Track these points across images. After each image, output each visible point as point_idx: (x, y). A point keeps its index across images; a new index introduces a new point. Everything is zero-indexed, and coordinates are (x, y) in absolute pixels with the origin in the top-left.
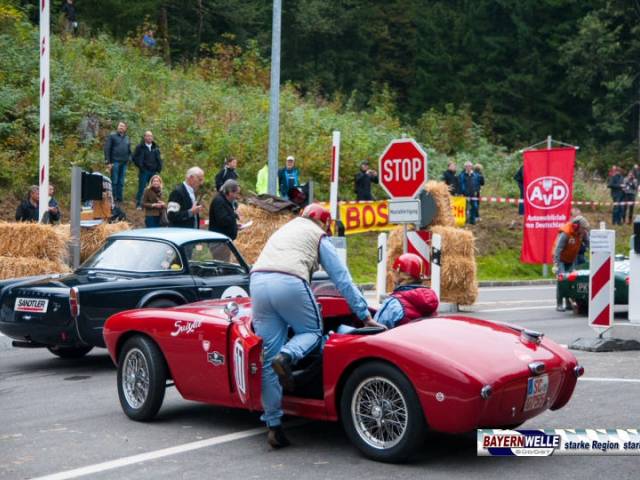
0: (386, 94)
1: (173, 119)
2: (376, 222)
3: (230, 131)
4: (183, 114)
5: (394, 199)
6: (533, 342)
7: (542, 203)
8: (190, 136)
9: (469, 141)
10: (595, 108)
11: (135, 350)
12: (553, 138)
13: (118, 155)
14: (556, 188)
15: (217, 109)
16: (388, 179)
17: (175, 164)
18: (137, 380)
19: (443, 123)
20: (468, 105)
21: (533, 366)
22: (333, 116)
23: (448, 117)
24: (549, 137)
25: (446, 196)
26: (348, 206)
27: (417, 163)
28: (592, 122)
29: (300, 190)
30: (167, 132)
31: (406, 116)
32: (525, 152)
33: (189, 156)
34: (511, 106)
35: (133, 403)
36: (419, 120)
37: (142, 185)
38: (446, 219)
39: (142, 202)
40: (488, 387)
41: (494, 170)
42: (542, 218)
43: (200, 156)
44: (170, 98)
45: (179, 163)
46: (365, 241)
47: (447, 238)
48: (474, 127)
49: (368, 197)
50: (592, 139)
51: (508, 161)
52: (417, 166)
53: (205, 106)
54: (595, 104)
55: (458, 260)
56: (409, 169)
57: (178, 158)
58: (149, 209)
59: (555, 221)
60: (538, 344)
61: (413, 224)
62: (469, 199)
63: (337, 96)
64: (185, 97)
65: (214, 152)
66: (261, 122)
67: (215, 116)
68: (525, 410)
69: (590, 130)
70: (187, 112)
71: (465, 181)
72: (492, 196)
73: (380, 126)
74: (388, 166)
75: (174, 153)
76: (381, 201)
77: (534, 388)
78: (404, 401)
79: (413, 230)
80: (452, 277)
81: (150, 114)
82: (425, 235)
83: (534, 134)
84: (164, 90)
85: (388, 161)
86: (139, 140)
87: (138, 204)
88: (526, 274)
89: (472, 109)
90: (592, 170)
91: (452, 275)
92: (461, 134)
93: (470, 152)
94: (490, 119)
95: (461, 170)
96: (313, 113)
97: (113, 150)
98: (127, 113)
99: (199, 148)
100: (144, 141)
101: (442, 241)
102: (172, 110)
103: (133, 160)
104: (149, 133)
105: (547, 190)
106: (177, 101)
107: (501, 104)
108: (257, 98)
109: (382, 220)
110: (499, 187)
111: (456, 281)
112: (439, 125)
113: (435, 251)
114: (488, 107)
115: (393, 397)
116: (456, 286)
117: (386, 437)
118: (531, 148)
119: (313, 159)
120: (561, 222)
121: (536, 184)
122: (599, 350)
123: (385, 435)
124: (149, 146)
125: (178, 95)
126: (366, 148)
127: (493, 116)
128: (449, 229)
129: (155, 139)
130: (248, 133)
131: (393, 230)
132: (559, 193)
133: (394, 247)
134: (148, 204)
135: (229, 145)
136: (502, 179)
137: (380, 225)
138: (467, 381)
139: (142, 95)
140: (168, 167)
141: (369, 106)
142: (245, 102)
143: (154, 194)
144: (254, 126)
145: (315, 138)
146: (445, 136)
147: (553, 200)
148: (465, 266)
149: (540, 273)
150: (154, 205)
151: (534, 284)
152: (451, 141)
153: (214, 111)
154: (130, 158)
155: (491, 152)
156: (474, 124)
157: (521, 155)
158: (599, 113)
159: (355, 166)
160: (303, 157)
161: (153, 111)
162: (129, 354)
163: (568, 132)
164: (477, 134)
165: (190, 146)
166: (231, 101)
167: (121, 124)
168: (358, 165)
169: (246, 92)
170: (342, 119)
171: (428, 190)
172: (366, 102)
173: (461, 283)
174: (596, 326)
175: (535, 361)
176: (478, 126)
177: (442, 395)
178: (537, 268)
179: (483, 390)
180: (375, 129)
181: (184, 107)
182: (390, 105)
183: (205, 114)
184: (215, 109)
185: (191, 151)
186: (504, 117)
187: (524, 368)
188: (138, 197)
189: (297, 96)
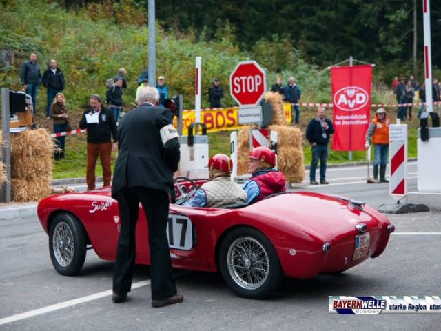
0: (228, 28)
1: (71, 50)
2: (226, 124)
3: (115, 58)
4: (78, 46)
5: (241, 106)
6: (357, 209)
7: (347, 106)
8: (84, 63)
9: (290, 62)
10: (381, 35)
11: (62, 223)
12: (354, 58)
13: (31, 78)
14: (358, 95)
15: (103, 41)
16: (237, 92)
17: (74, 84)
18: (65, 245)
19: (271, 48)
20: (289, 35)
21: (359, 227)
22: (190, 45)
23: (274, 44)
24: (351, 57)
25: (279, 103)
26: (205, 112)
27: (258, 79)
28: (380, 45)
29: (173, 101)
30: (67, 60)
31: (244, 44)
32: (332, 69)
33: (84, 78)
34: (320, 35)
35: (62, 263)
36: (253, 47)
37: (50, 100)
38: (281, 120)
39: (50, 114)
40: (328, 244)
41: (311, 82)
42: (347, 117)
43: (92, 77)
44: (67, 34)
45: (77, 84)
46: (218, 138)
47: (281, 134)
48: (294, 51)
49: (218, 106)
50: (380, 58)
51: (321, 76)
52: (258, 81)
53: (94, 40)
54: (381, 32)
55: (290, 150)
56: (252, 83)
57: (76, 80)
58: (56, 119)
59: (358, 120)
60: (361, 210)
61: (256, 124)
62: (293, 105)
63: (191, 30)
64: (78, 33)
65: (103, 74)
66: (137, 51)
67: (102, 47)
68: (354, 259)
69: (378, 51)
70: (81, 44)
71: (289, 92)
72: (310, 102)
73: (225, 52)
74: (237, 81)
75: (72, 76)
76: (229, 108)
77: (360, 243)
78: (266, 254)
79: (256, 128)
80: (286, 162)
81: (52, 46)
82: (265, 132)
83: (337, 55)
84: (62, 28)
85: (237, 78)
86: (46, 67)
87: (48, 115)
88: (336, 159)
89: (292, 38)
90: (381, 80)
91: (286, 161)
92: (285, 57)
93: (292, 70)
94: (304, 45)
95: (286, 84)
96: (175, 44)
97: (28, 75)
98: (36, 46)
99: (91, 72)
100: (50, 68)
101: (278, 136)
102: (69, 43)
103: (43, 82)
104: (53, 61)
105: (351, 97)
106: (73, 37)
107: (312, 34)
108: (134, 33)
109: (231, 122)
110: (314, 95)
111: (289, 165)
112: (268, 50)
113: (273, 144)
114: (303, 36)
115: (258, 251)
116: (289, 170)
117: (254, 281)
118: (336, 66)
119: (177, 78)
120: (363, 120)
121: (342, 92)
122: (397, 213)
123: (253, 279)
124: (54, 71)
125: (73, 32)
126: (216, 69)
127: (306, 43)
128: (283, 127)
129: (58, 65)
130: (128, 60)
131: (242, 129)
132: (361, 98)
133: (243, 141)
134: (55, 115)
135: (114, 69)
136: (317, 89)
137: (229, 126)
138: (311, 239)
139: (45, 32)
140: (69, 86)
141: (215, 37)
142: (124, 36)
143: (59, 108)
144: (132, 54)
145: (178, 62)
146: (273, 58)
147: (355, 104)
148: (295, 154)
149: (346, 158)
150: (60, 116)
151: (343, 166)
152: (278, 62)
153: (101, 44)
154: (40, 80)
155: (307, 70)
156: (294, 49)
157: (329, 71)
158: (384, 39)
159: (209, 83)
160: (170, 77)
161: (54, 44)
162: (57, 226)
163: (362, 54)
164: (297, 56)
165: (84, 70)
166: (114, 35)
167: (33, 54)
168: (211, 81)
169: (124, 29)
170: (197, 47)
171: (266, 99)
172: (213, 35)
173: (292, 167)
174: (394, 195)
175: (360, 223)
176: (297, 51)
177: (294, 251)
178: (344, 155)
179: (324, 246)
180: (221, 54)
181: (78, 41)
182: (232, 36)
183: (94, 46)
184: (101, 41)
185: (86, 74)
186: (314, 43)
187: (352, 229)
188: (47, 109)
189: (162, 31)
